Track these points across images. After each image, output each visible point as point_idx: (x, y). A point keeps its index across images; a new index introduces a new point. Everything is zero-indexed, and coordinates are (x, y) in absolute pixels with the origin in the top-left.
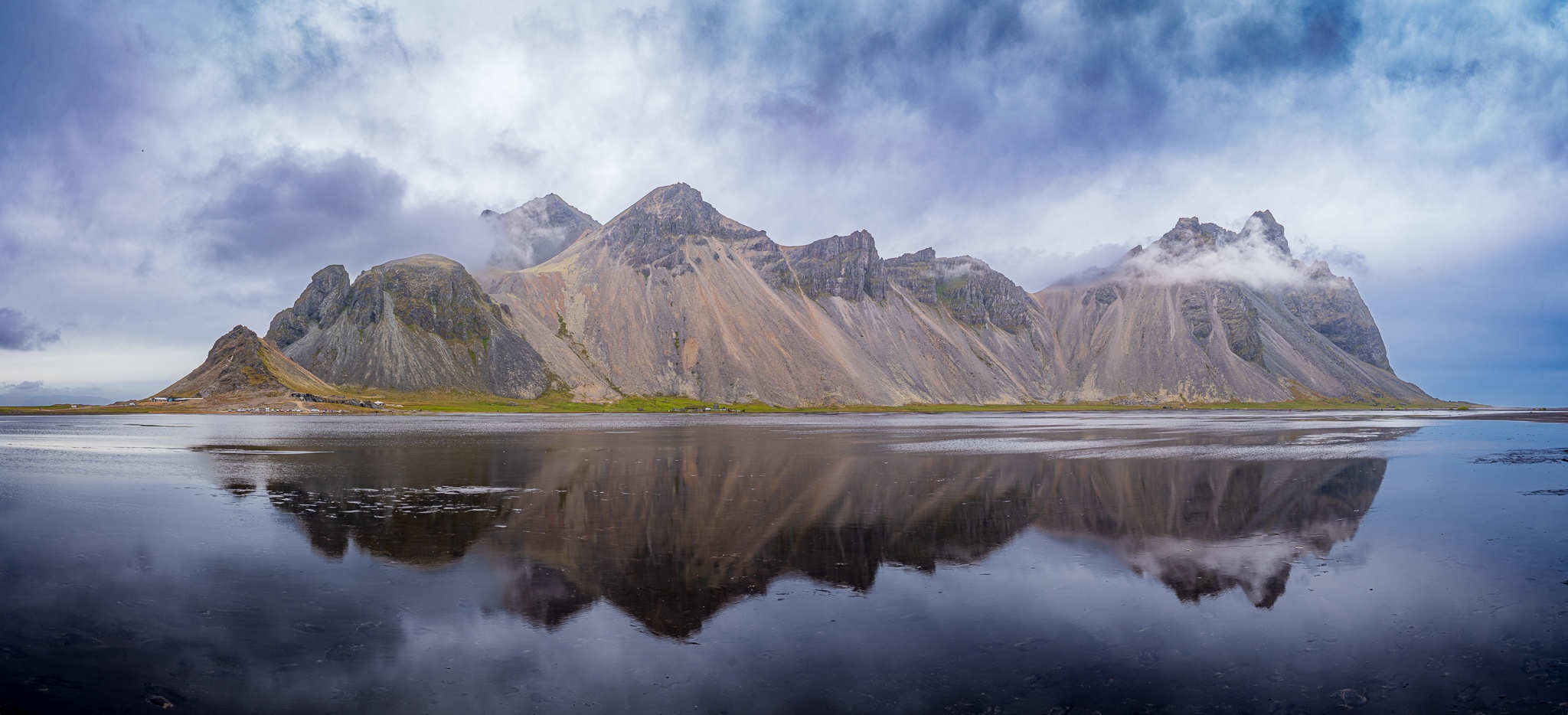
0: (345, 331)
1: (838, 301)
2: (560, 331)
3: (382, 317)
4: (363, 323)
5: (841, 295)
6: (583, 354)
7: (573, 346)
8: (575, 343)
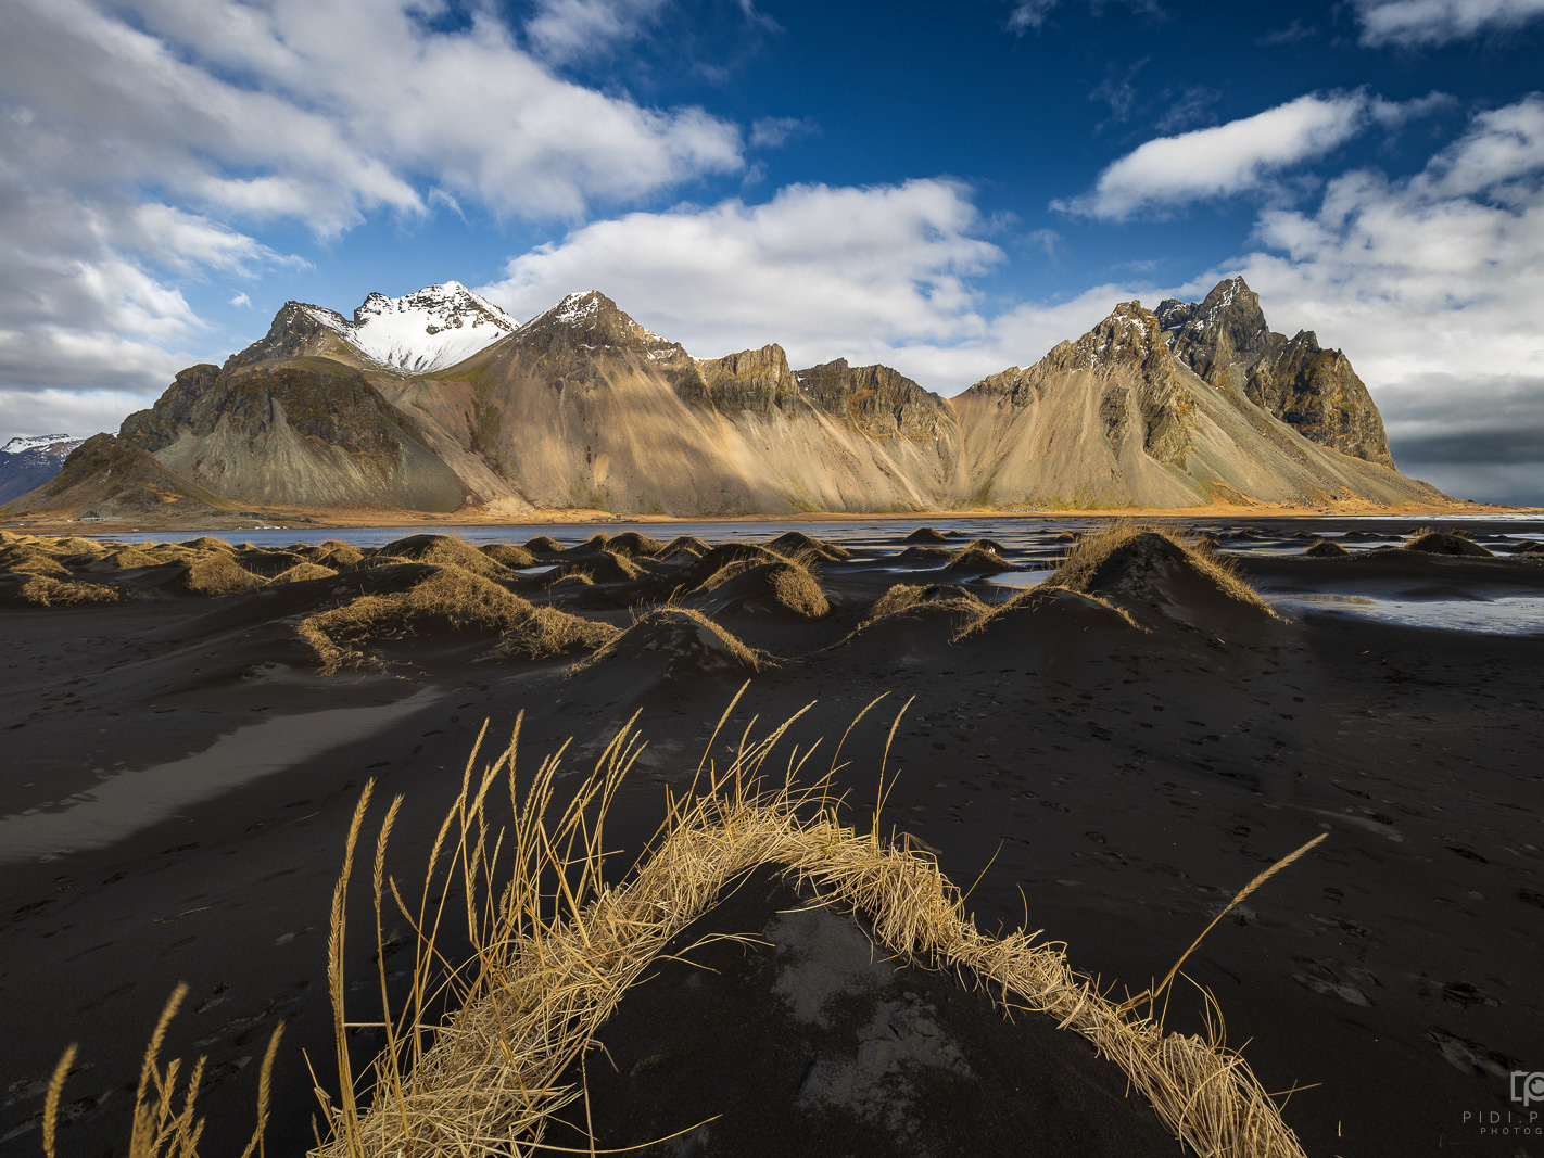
0: (230, 441)
1: (748, 415)
2: (472, 444)
3: (273, 428)
4: (251, 434)
5: (751, 408)
6: (496, 468)
7: (486, 460)
8: (488, 457)
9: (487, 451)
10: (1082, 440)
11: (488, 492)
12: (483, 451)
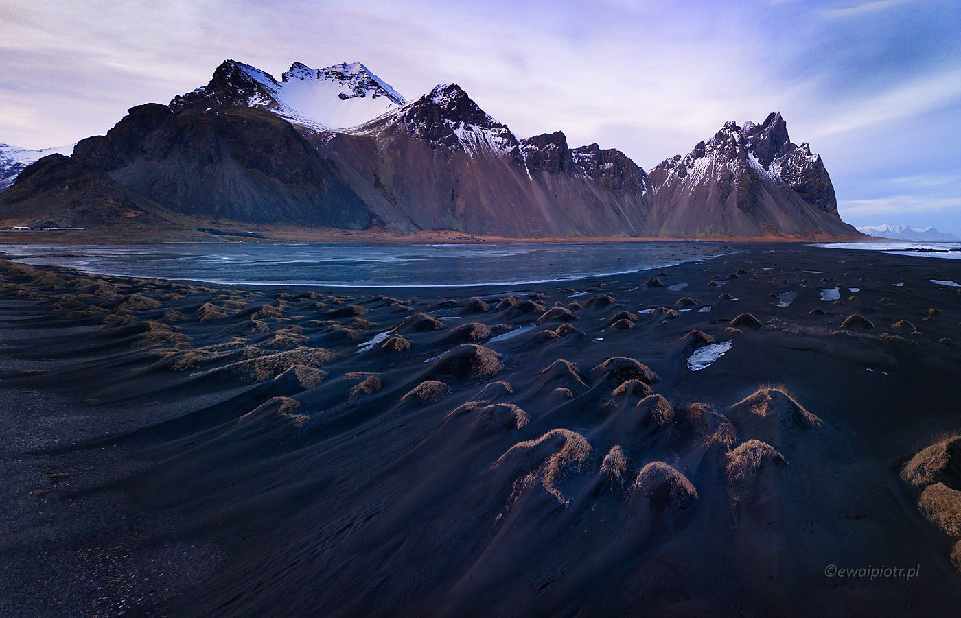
1: (545, 174)
2: (375, 183)
5: (548, 170)
6: (393, 201)
7: (385, 195)
8: (387, 193)
9: (386, 188)
11: (388, 217)
12: (383, 188)
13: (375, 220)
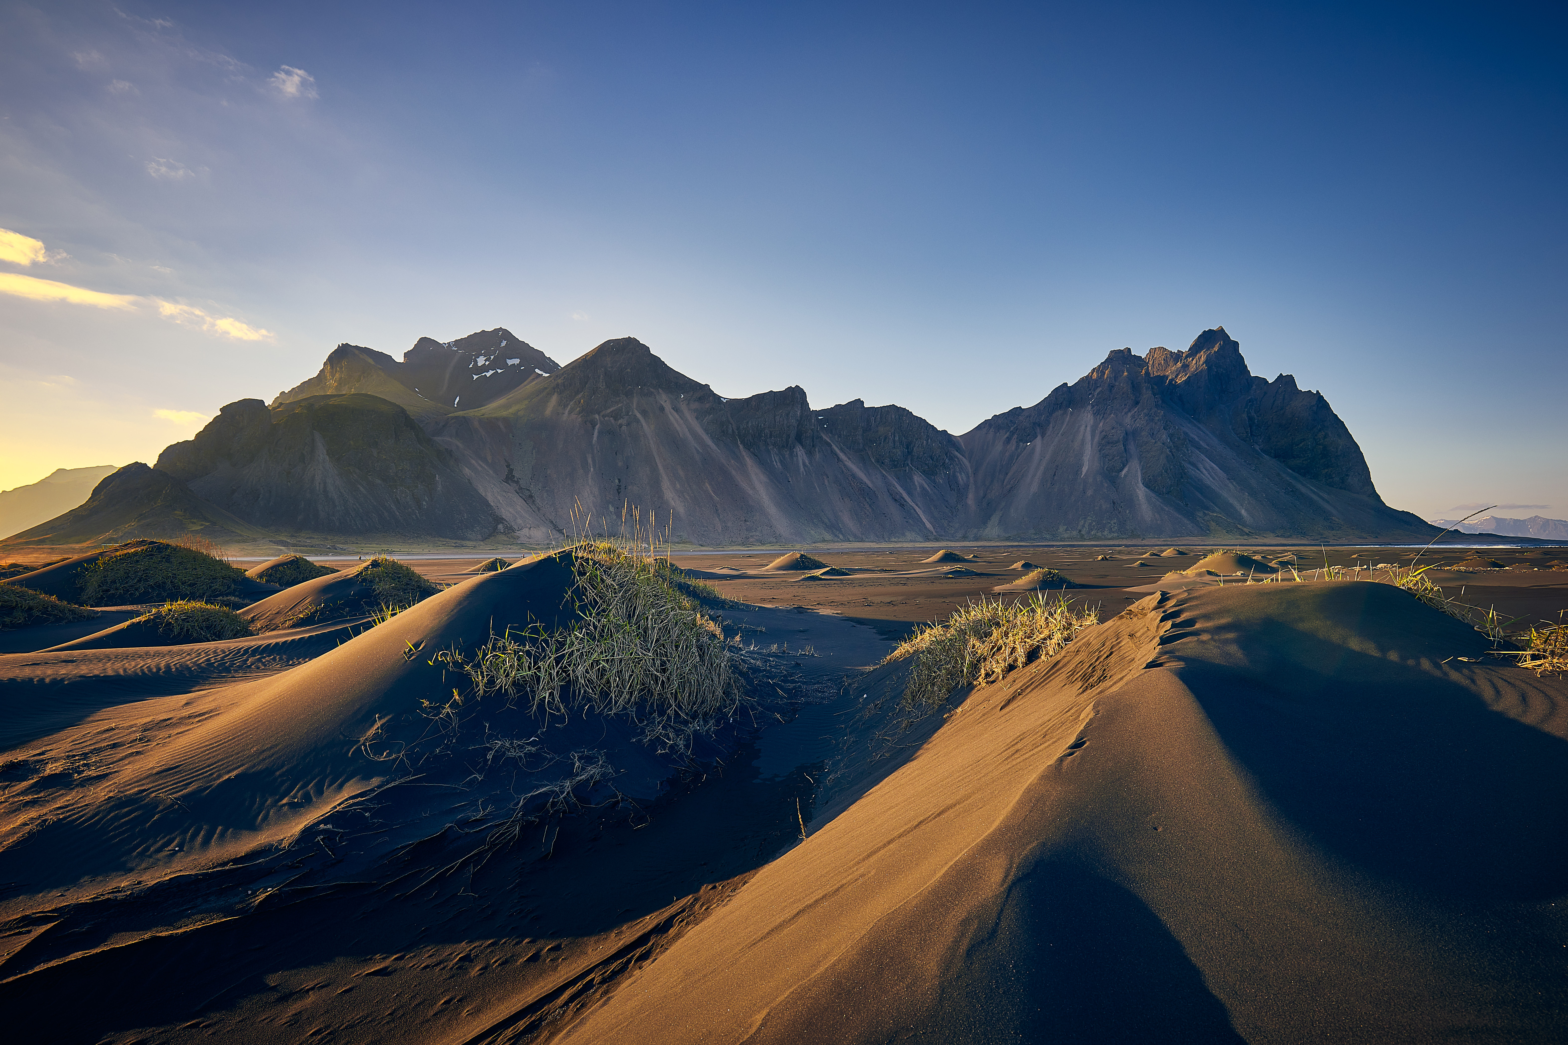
0: (268, 471)
1: (772, 449)
2: (508, 476)
3: (313, 459)
4: (289, 465)
5: (775, 444)
6: (529, 499)
7: (520, 491)
8: (521, 488)
9: (521, 482)
10: (1084, 474)
11: (519, 521)
12: (517, 482)
13: (500, 526)
